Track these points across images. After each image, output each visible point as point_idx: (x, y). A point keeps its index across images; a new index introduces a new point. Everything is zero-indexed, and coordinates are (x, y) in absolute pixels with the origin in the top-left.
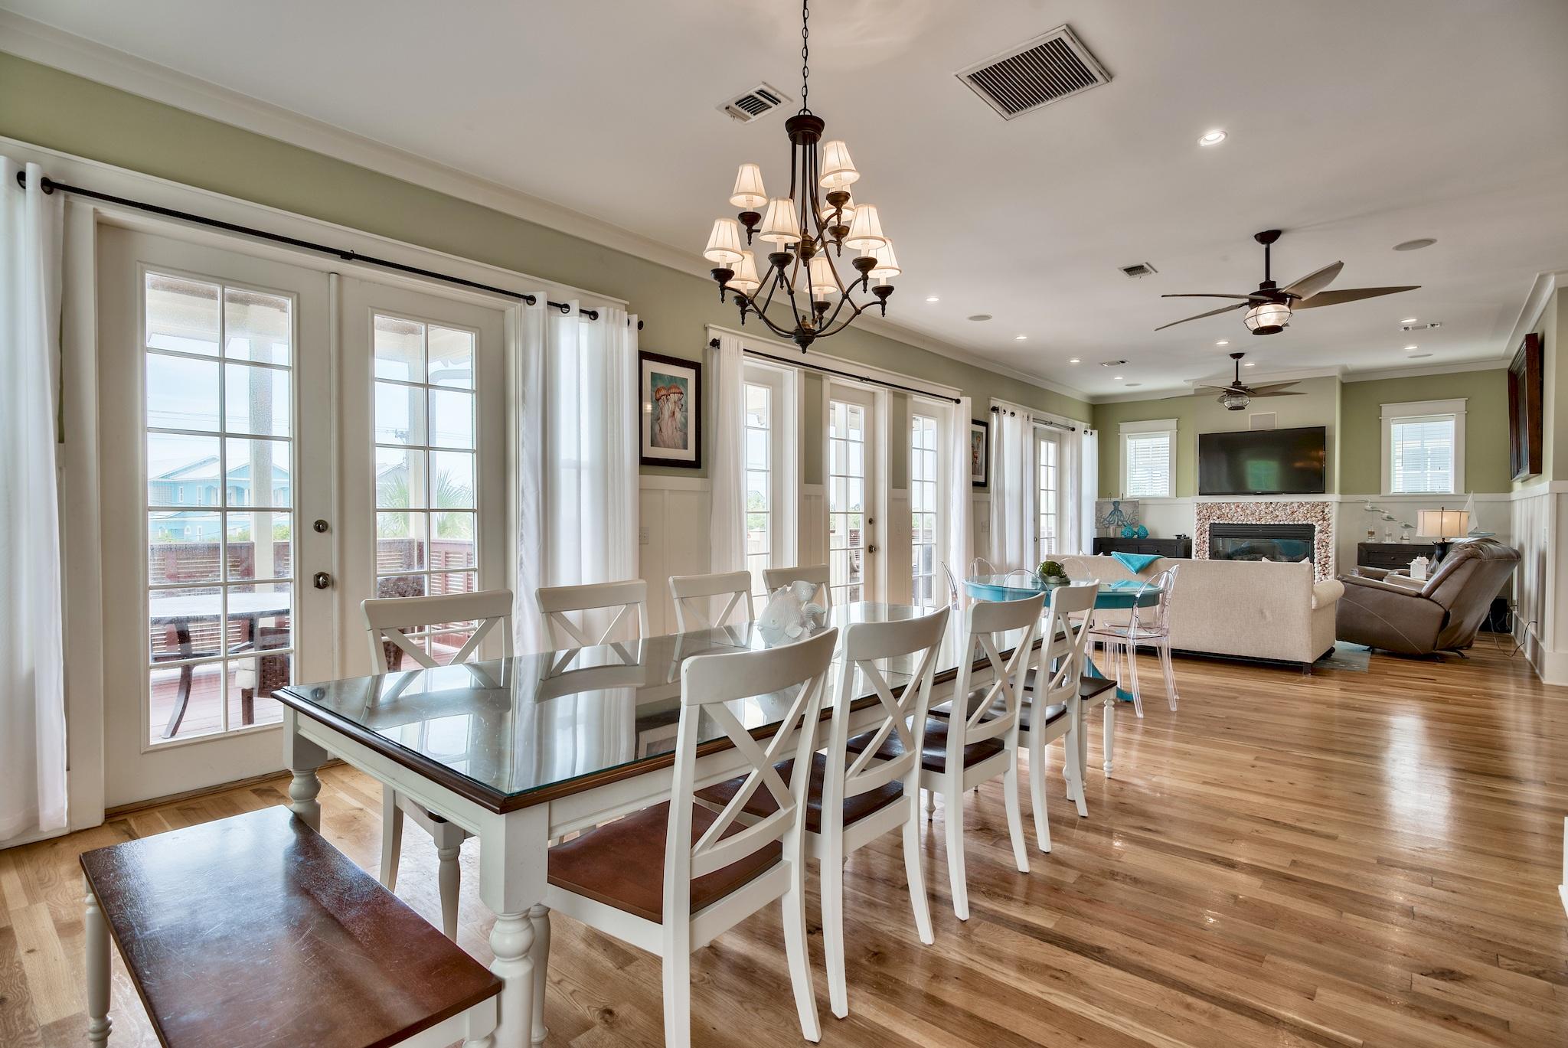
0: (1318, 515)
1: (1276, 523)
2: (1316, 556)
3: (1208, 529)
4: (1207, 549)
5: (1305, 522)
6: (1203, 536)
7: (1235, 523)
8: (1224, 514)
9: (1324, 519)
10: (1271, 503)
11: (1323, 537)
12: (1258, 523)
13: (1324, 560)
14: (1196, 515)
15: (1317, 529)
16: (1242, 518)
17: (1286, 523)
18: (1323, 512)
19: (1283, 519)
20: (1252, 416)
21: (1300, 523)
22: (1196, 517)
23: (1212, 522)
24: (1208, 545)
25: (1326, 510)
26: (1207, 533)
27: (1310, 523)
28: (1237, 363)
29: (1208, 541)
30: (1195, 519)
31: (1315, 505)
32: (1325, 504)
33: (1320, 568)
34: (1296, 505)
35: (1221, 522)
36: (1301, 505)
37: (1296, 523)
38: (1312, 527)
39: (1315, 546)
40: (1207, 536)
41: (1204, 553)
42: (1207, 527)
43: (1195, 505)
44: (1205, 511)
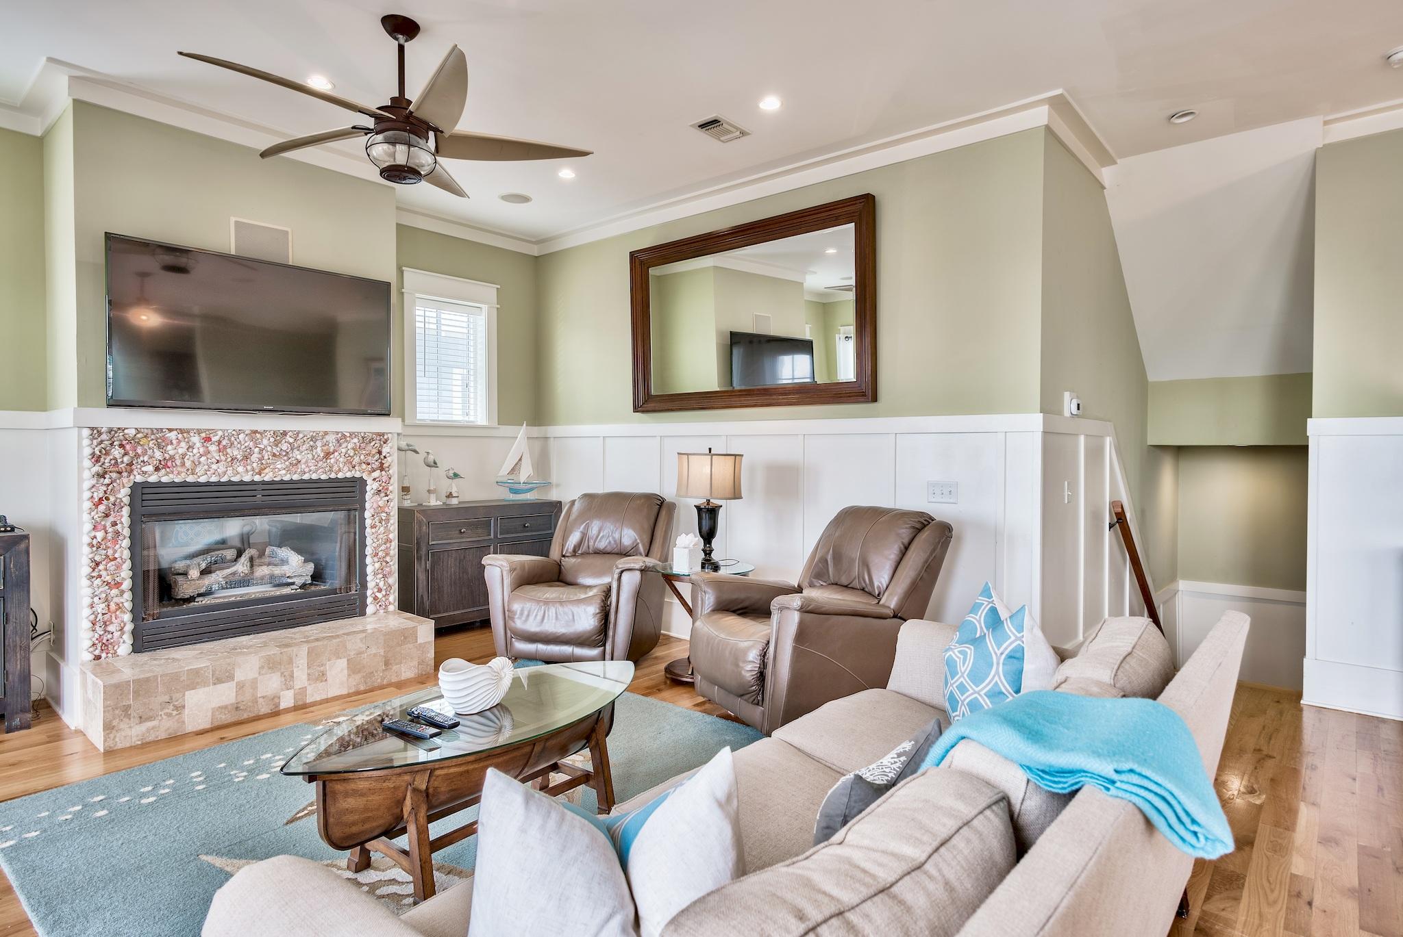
0: (370, 459)
1: (296, 477)
2: (369, 541)
3: (126, 500)
4: (127, 554)
5: (349, 475)
6: (111, 519)
7: (203, 479)
8: (172, 458)
9: (382, 468)
10: (285, 434)
11: (381, 503)
12: (257, 478)
13: (383, 547)
14: (87, 463)
15: (371, 487)
16: (221, 468)
17: (314, 477)
18: (380, 453)
19: (310, 468)
20: (236, 222)
21: (340, 476)
22: (89, 470)
23: (139, 479)
24: (126, 543)
25: (385, 450)
26: (126, 511)
27: (358, 475)
28: (401, 49)
29: (127, 532)
30: (87, 474)
31: (365, 440)
32: (382, 438)
33: (377, 565)
34: (331, 438)
35: (165, 479)
36: (342, 438)
37: (333, 476)
38: (362, 482)
39: (368, 522)
40: (126, 520)
41: (118, 567)
42: (124, 494)
43: (86, 432)
44: (117, 452)
